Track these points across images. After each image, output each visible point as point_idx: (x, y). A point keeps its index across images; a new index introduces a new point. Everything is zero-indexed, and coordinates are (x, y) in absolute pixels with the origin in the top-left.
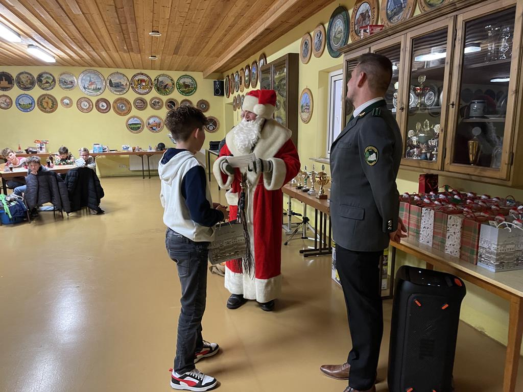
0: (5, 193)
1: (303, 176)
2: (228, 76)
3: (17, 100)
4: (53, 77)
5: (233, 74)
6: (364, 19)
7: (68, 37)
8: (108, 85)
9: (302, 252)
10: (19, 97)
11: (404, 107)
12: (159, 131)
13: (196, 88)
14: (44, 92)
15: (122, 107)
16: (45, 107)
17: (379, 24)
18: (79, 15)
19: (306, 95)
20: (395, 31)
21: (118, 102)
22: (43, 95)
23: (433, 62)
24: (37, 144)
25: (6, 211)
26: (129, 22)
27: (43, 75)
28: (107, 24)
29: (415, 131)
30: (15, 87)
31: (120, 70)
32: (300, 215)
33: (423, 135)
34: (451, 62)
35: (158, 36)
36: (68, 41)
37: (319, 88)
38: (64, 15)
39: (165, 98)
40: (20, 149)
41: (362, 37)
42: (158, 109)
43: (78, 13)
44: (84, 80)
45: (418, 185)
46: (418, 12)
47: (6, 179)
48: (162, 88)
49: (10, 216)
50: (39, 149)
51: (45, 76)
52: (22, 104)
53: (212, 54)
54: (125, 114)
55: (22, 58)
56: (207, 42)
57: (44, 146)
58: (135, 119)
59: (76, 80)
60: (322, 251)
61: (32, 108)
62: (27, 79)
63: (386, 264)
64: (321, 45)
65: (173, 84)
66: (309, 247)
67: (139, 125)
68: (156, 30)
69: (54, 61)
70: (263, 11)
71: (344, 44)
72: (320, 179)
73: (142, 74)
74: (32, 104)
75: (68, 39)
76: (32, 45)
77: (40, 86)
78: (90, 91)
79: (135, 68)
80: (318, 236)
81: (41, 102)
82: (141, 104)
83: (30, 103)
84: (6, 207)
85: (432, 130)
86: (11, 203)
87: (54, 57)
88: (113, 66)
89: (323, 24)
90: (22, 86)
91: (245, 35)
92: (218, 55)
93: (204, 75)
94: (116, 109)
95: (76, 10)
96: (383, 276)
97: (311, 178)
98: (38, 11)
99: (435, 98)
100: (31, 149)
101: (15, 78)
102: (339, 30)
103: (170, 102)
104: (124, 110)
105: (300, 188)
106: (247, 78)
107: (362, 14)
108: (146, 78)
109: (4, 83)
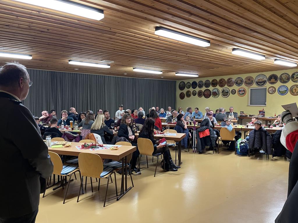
3: (279, 89)
10: (280, 87)
14: (295, 84)
16: (294, 92)
25: (238, 148)
27: (296, 74)
30: (279, 82)
40: (275, 116)
49: (239, 151)
52: (281, 91)
61: (286, 93)
62: (286, 77)
74: (286, 91)
76: (276, 59)
77: (292, 80)
81: (292, 90)
86: (242, 144)
87: (295, 63)
101: (279, 78)
109: (273, 80)
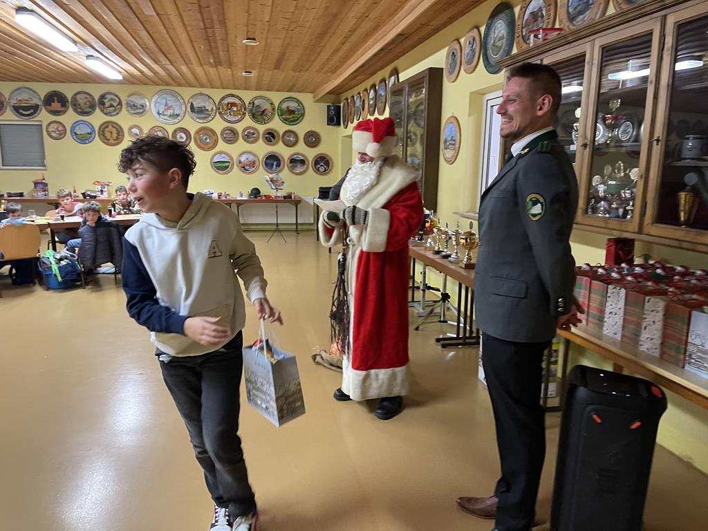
0: (54, 249)
1: (443, 236)
2: (347, 99)
3: (73, 127)
4: (120, 99)
5: (353, 97)
6: (536, 20)
7: (138, 47)
8: (189, 109)
9: (438, 340)
10: (74, 124)
11: (588, 143)
12: (253, 172)
13: (303, 115)
14: (108, 118)
15: (206, 139)
16: (108, 138)
17: (557, 26)
18: (151, 16)
19: (452, 125)
20: (578, 36)
21: (200, 133)
22: (106, 122)
23: (631, 80)
24: (98, 187)
25: (54, 273)
26: (217, 26)
27: (107, 96)
28: (189, 28)
29: (602, 176)
30: (70, 110)
31: (204, 91)
32: (438, 290)
33: (614, 182)
34: (656, 80)
35: (255, 44)
36: (138, 52)
37: (470, 115)
38: (132, 16)
39: (262, 128)
40: (75, 192)
41: (531, 45)
42: (253, 142)
43: (150, 13)
44: (158, 103)
45: (604, 252)
46: (611, 10)
47: (55, 231)
48: (259, 114)
49: (60, 279)
50: (99, 193)
51: (109, 97)
52: (78, 133)
53: (326, 69)
54: (209, 149)
55: (79, 72)
56: (319, 53)
57: (105, 189)
58: (223, 155)
59: (148, 104)
60: (467, 341)
61: (92, 138)
62: (86, 100)
63: (556, 362)
64: (474, 56)
65: (274, 109)
66: (448, 334)
67: (227, 164)
68: (252, 37)
69: (120, 78)
70: (396, 10)
71: (505, 54)
72: (466, 241)
73: (233, 96)
74: (91, 134)
75: (138, 49)
76: (92, 56)
77: (102, 111)
78: (165, 117)
79: (224, 88)
80: (462, 320)
81: (103, 132)
82: (231, 137)
83: (89, 131)
84: (55, 268)
85: (627, 176)
86: (62, 262)
87: (120, 72)
88: (195, 85)
89: (477, 28)
90: (79, 110)
91: (369, 43)
92: (334, 70)
93: (314, 97)
94: (198, 141)
95: (149, 11)
96: (551, 379)
97: (454, 239)
98: (99, 11)
99: (633, 131)
100: (89, 193)
101: (69, 100)
102: (500, 35)
103: (269, 133)
104: (208, 143)
105: (438, 252)
106: (371, 102)
107: (532, 13)
108: (237, 101)
109: (56, 105)
